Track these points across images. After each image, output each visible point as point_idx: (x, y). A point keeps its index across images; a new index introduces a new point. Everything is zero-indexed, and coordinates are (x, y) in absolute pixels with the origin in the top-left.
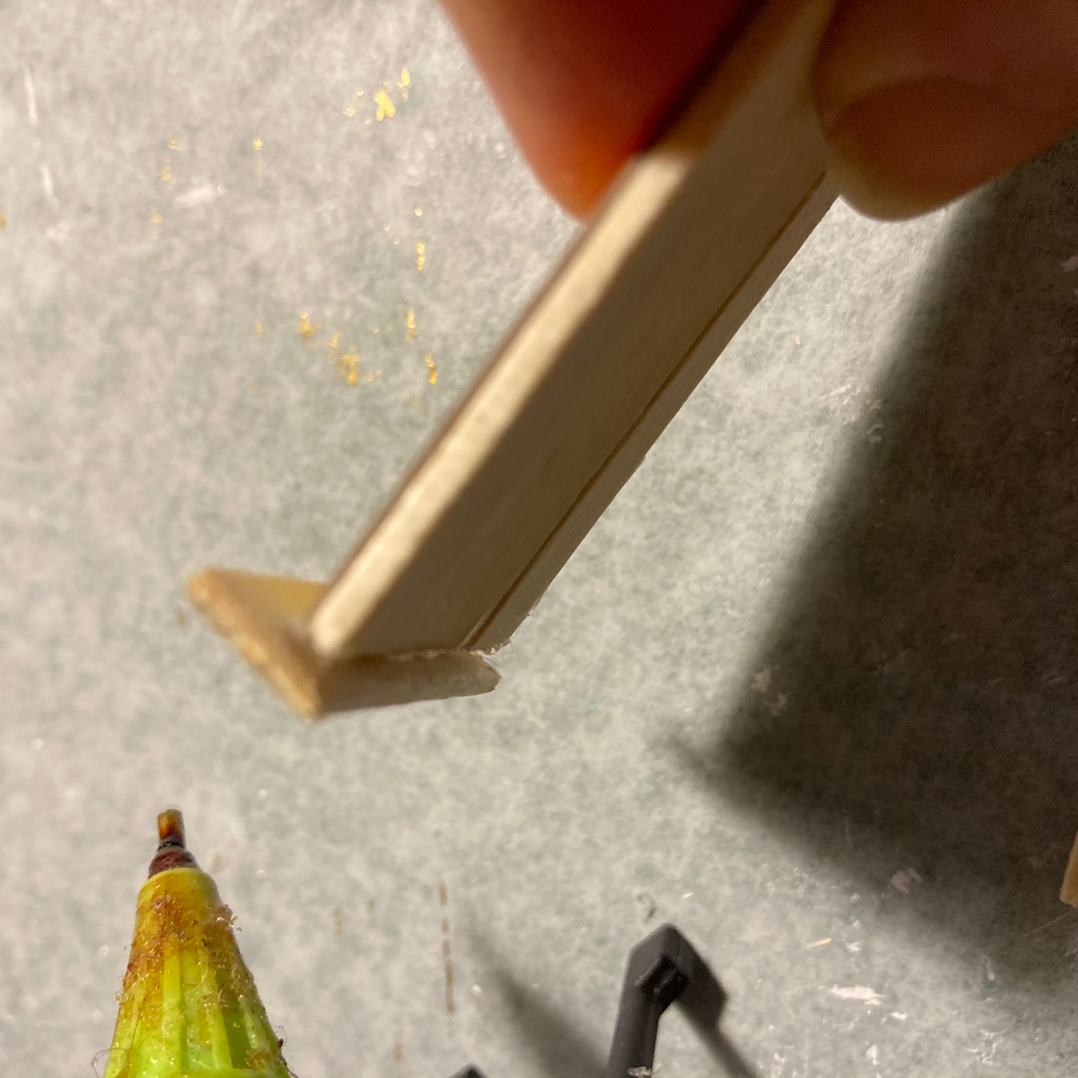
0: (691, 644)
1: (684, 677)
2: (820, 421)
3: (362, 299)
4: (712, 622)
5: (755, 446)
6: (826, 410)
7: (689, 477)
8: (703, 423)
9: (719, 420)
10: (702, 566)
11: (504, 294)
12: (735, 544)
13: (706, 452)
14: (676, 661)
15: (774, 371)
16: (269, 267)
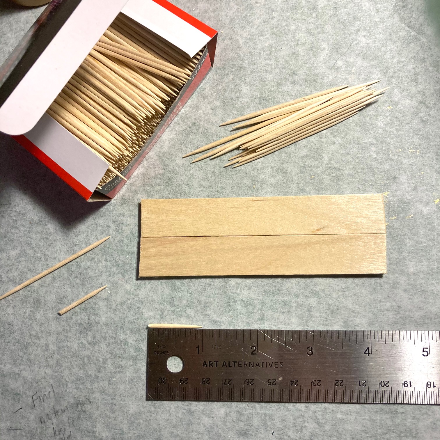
0: (347, 293)
1: (340, 293)
2: (399, 307)
3: (396, 205)
4: (353, 296)
5: (390, 296)
6: (401, 307)
7: (380, 285)
8: (392, 284)
9: (393, 287)
10: (363, 291)
11: (405, 237)
12: (370, 297)
13: (386, 286)
14: (342, 291)
15: (405, 296)
16: (397, 181)
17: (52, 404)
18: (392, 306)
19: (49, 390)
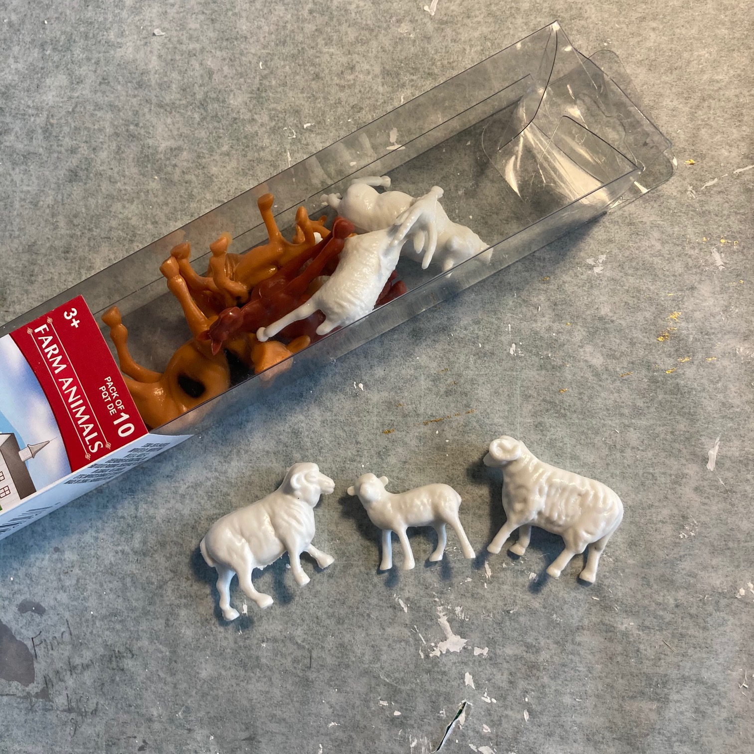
2: (683, 517)
5: (669, 496)
6: (688, 518)
7: (653, 476)
8: (673, 477)
9: (676, 483)
11: (704, 394)
12: (634, 496)
13: (663, 480)
16: (695, 294)
17: (67, 654)
18: (672, 516)
19: (63, 630)
